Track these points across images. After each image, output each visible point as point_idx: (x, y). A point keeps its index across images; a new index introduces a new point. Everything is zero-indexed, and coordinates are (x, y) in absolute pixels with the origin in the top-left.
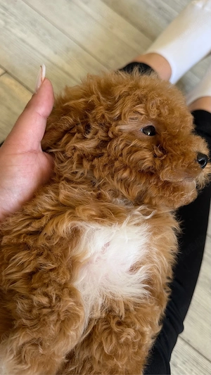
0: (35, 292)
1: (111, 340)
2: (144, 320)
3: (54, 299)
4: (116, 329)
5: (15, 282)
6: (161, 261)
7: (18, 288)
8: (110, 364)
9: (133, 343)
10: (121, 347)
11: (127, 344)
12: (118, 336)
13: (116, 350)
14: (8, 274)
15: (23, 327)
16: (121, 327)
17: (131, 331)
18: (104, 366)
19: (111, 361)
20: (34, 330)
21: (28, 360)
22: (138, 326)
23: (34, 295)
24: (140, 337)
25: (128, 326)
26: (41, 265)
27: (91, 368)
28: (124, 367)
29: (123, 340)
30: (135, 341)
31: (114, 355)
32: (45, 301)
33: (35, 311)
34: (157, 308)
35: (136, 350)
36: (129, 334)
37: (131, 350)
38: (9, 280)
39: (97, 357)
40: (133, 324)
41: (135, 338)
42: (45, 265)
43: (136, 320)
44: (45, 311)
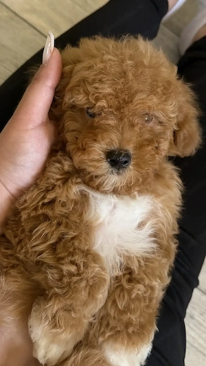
0: (63, 262)
1: (124, 296)
2: (153, 275)
3: (82, 266)
4: (127, 286)
5: (41, 253)
6: (166, 216)
7: (45, 258)
8: (125, 318)
9: (144, 297)
10: (133, 302)
11: (138, 298)
12: (130, 292)
13: (129, 305)
14: (34, 246)
15: (56, 295)
16: (132, 284)
17: (141, 287)
18: (119, 320)
19: (125, 316)
20: (67, 297)
21: (62, 323)
22: (147, 281)
23: (62, 264)
24: (150, 291)
25: (138, 282)
26: (63, 234)
27: (108, 325)
28: (138, 320)
29: (134, 296)
30: (145, 295)
31: (127, 309)
32: (73, 269)
33: (66, 280)
34: (164, 260)
35: (147, 304)
36: (139, 289)
37: (143, 304)
38: (36, 252)
39: (112, 313)
40: (143, 279)
41: (145, 292)
42: (66, 234)
43: (145, 276)
44: (75, 279)
